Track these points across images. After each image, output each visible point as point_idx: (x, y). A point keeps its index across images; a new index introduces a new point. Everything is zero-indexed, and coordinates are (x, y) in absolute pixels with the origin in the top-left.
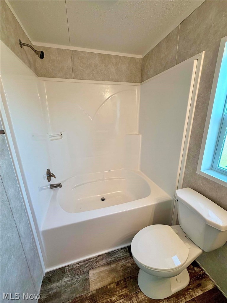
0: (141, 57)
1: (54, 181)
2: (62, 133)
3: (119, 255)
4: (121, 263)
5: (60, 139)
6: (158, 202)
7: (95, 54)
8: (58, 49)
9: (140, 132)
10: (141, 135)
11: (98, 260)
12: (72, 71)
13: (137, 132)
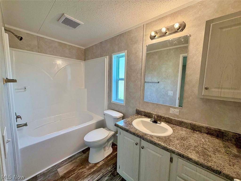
0: (84, 48)
1: (20, 122)
2: (26, 87)
3: (77, 156)
4: (78, 158)
5: (24, 91)
6: (97, 121)
7: (56, 41)
8: (27, 33)
9: (85, 88)
10: (86, 89)
11: (62, 163)
12: (37, 48)
13: (83, 87)
